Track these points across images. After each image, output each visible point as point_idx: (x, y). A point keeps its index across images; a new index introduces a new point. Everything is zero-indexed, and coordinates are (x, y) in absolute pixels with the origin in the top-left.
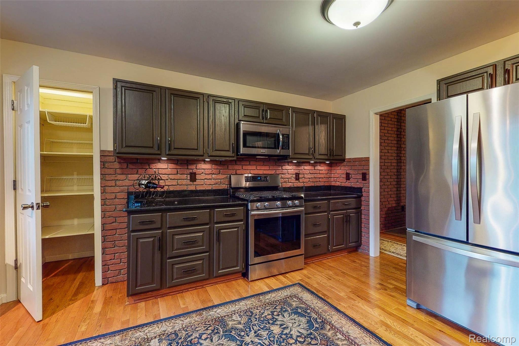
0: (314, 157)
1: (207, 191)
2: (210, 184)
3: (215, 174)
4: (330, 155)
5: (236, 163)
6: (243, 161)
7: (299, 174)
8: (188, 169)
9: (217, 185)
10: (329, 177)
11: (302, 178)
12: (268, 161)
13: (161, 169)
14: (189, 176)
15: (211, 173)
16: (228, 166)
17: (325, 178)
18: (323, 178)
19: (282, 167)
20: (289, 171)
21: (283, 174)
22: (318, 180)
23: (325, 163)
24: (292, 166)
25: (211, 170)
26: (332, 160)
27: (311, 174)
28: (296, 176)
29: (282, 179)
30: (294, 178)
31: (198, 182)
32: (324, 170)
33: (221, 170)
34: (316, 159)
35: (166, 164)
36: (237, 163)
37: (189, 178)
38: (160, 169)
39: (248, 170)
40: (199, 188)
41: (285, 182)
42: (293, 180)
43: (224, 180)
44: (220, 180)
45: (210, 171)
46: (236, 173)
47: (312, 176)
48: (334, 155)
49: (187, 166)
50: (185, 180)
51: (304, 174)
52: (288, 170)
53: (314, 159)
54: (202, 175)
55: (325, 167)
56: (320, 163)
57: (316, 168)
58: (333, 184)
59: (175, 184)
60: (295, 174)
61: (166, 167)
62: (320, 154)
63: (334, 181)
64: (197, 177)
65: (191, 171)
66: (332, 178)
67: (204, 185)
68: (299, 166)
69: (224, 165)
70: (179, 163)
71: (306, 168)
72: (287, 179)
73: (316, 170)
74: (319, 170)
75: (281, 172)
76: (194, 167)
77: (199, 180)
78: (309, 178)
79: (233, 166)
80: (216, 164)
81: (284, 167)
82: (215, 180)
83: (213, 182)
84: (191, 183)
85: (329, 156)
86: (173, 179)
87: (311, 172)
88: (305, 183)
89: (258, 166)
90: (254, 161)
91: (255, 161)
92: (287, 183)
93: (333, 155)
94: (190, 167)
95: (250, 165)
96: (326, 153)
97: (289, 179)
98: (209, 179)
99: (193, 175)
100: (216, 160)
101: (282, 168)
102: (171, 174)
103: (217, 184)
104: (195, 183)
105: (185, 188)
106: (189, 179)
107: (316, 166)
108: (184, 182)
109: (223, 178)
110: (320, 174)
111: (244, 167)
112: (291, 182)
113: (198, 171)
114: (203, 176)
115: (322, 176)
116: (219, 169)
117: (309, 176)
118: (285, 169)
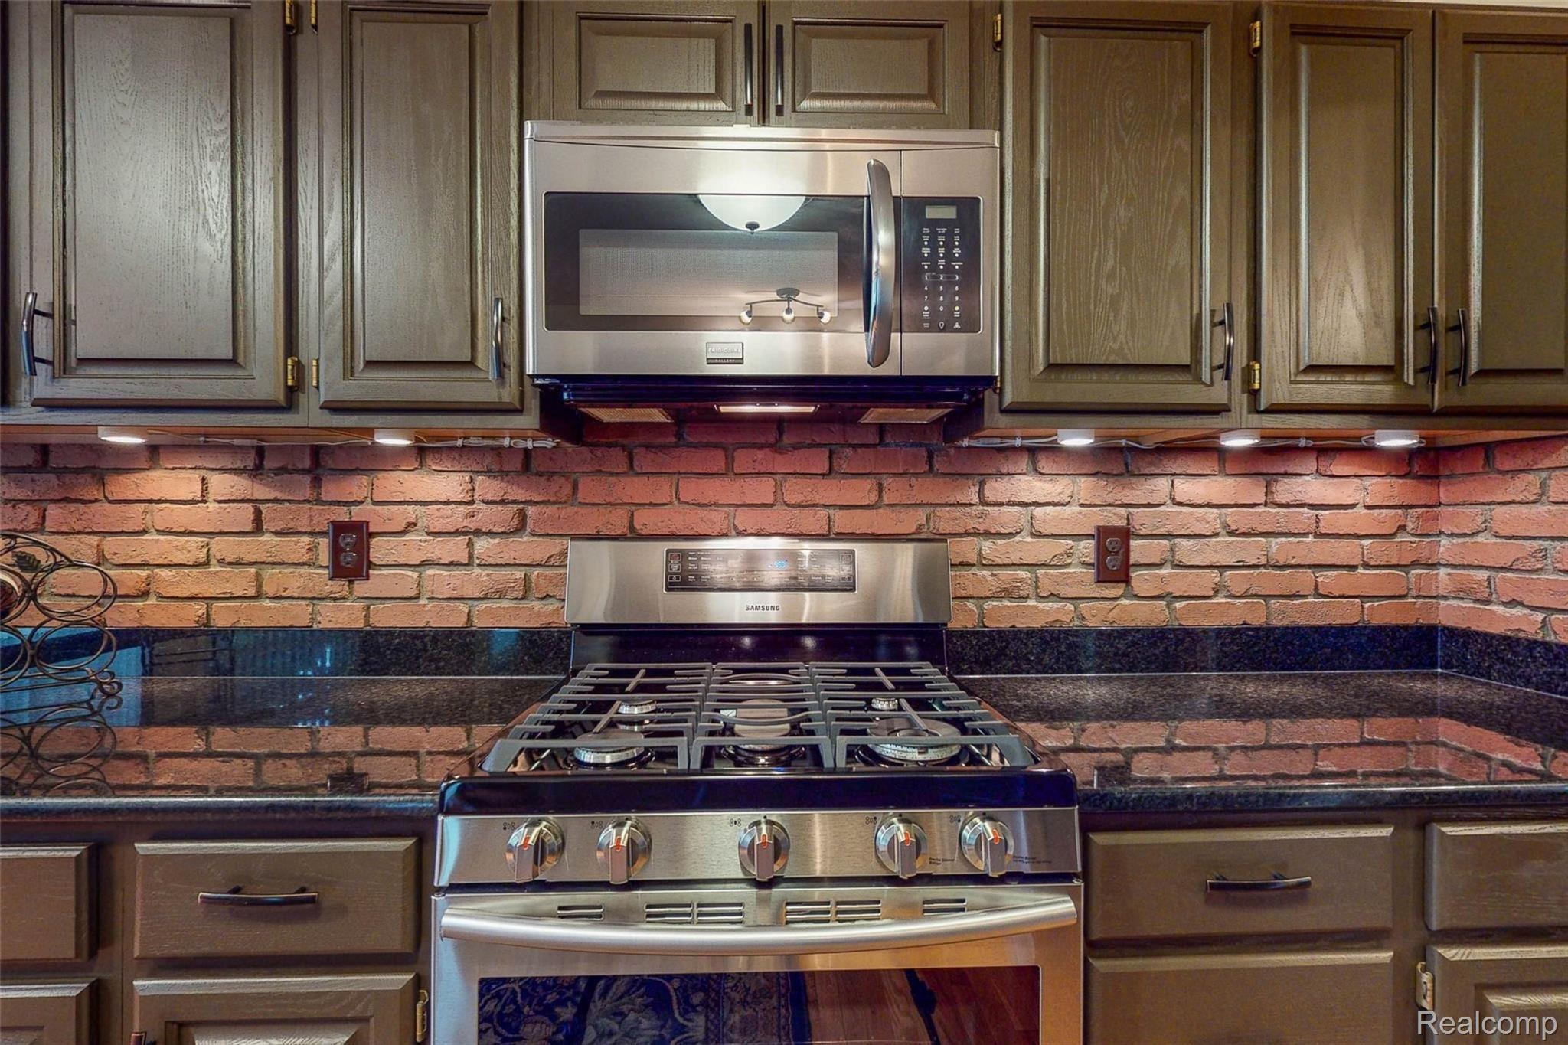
0: (1254, 394)
1: (434, 637)
2: (455, 594)
3: (490, 533)
4: (1428, 371)
5: (631, 467)
6: (677, 452)
7: (1125, 534)
8: (319, 501)
9: (505, 604)
10: (1415, 564)
11: (1160, 565)
12: (874, 446)
13: (166, 501)
14: (324, 543)
15: (460, 526)
16: (575, 487)
17: (1367, 566)
18: (1354, 567)
19: (982, 484)
20: (1038, 511)
21: (987, 534)
22: (1304, 580)
23: (1370, 452)
24: (1066, 480)
25: (462, 508)
26: (1447, 412)
27: (1232, 533)
28: (1102, 551)
29: (986, 573)
30: (1085, 564)
31: (378, 582)
32: (1360, 510)
33: (531, 511)
34: (1275, 410)
35: (196, 476)
36: (636, 464)
37: (325, 557)
38: (159, 501)
39: (716, 504)
40: (388, 617)
41: (1008, 593)
42: (1079, 576)
43: (548, 572)
44: (519, 574)
45: (456, 517)
46: (632, 528)
47: (1252, 551)
48: (1474, 367)
49: (317, 482)
50: (302, 570)
51: (1169, 536)
52: (1037, 504)
53: (1254, 409)
54: (408, 537)
55: (1368, 482)
56: (1325, 449)
57: (1285, 490)
58: (1452, 613)
59: (240, 594)
60: (1090, 536)
61: (194, 490)
62: (1312, 368)
63: (1464, 592)
64: (379, 550)
65: (342, 514)
66: (1443, 572)
67: (423, 601)
68: (1125, 480)
69: (550, 475)
70: (267, 464)
71: (1186, 489)
72: (1024, 574)
73: (1287, 506)
74: (1312, 506)
75: (972, 524)
76: (356, 487)
77: (385, 572)
78: (1222, 568)
79: (612, 480)
80: (495, 467)
81: (997, 489)
82: (489, 571)
83: (477, 580)
84: (340, 587)
85: (1409, 377)
86: (230, 564)
87: (1236, 518)
88: (1179, 605)
89: (791, 480)
90: (761, 447)
91: (770, 446)
92: (1027, 598)
93: (1460, 371)
94: (331, 490)
95: (729, 471)
96: (1386, 358)
97: (1041, 572)
98: (451, 564)
99: (350, 538)
100: (502, 448)
101: (981, 493)
102: (221, 533)
103: (501, 594)
104: (361, 588)
105: (297, 615)
106: (326, 564)
107: (1286, 474)
108: (296, 581)
109: (537, 559)
110: (1317, 535)
111: (691, 489)
112: (1053, 596)
113: (377, 517)
114: (416, 547)
115: (1344, 551)
116: (514, 502)
117: (1223, 550)
118: (1011, 504)
